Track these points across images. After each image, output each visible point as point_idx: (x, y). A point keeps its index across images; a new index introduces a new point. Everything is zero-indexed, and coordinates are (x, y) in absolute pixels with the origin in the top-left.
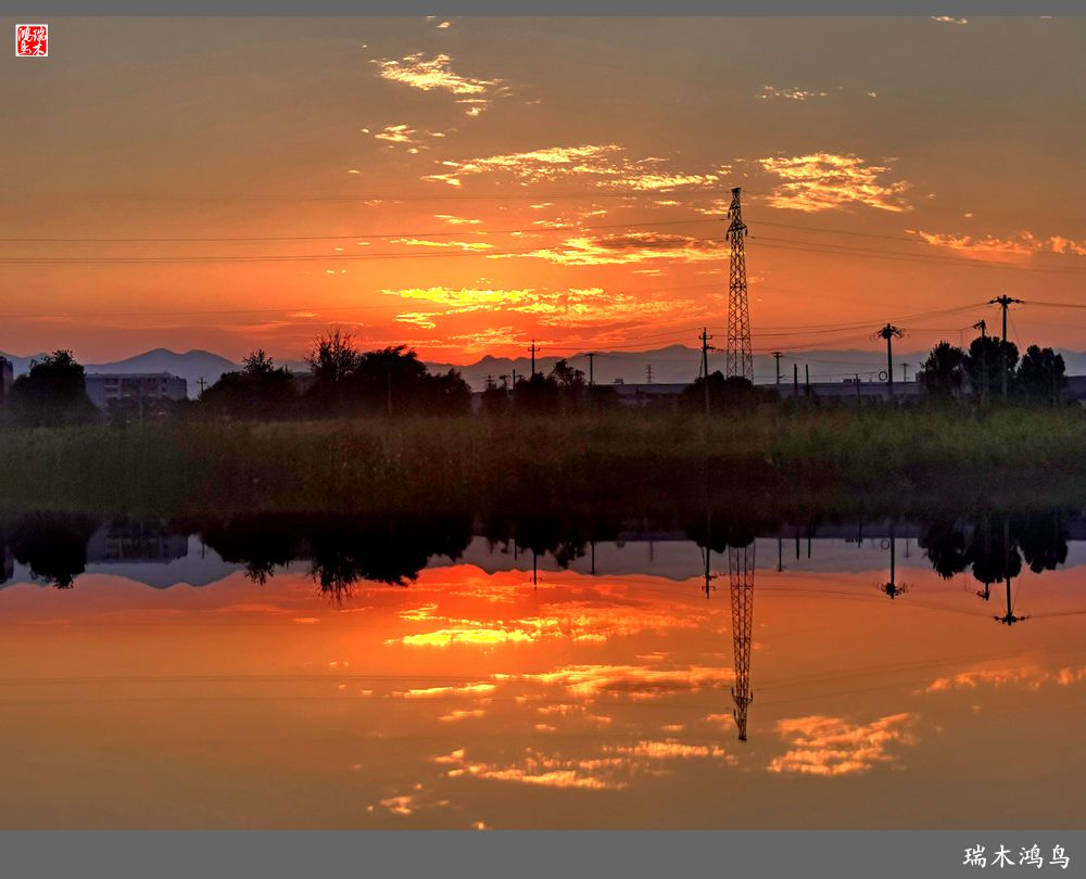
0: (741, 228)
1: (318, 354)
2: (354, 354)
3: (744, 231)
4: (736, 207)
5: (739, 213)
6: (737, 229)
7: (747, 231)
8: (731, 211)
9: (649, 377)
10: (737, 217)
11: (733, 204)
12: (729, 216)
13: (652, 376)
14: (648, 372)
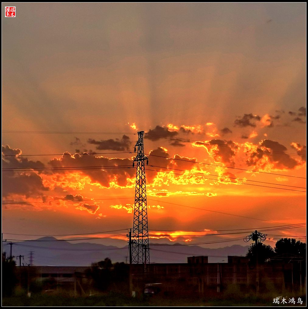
0: (144, 159)
4: (141, 145)
5: (143, 149)
6: (141, 160)
7: (148, 161)
8: (137, 147)
9: (31, 261)
10: (141, 152)
11: (138, 142)
12: (135, 151)
13: (33, 259)
14: (30, 256)
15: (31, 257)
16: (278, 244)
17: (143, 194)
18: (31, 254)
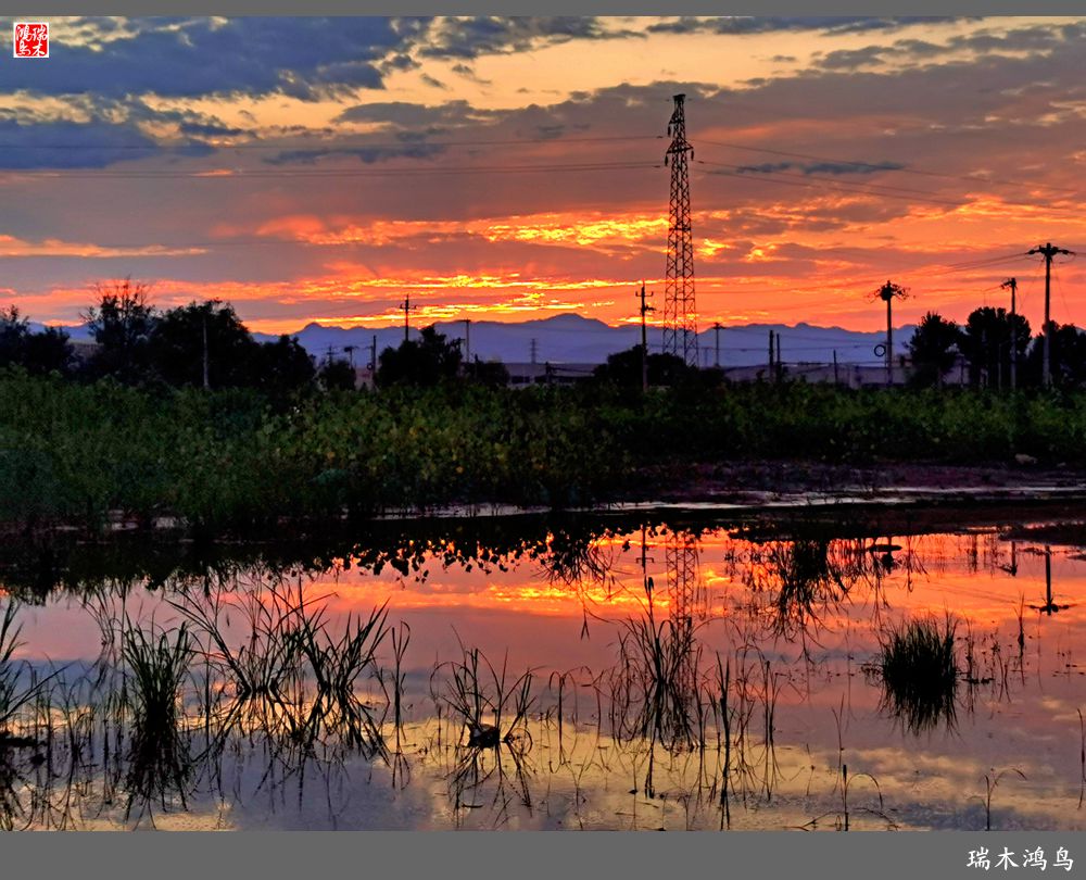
0: (686, 149)
1: (98, 312)
2: (148, 311)
3: (689, 153)
4: (679, 121)
5: (683, 129)
6: (680, 150)
7: (693, 153)
8: (672, 126)
9: (533, 355)
10: (680, 134)
11: (674, 116)
12: (669, 133)
13: (537, 352)
14: (531, 347)
15: (533, 349)
16: (974, 317)
17: (685, 218)
18: (534, 343)
